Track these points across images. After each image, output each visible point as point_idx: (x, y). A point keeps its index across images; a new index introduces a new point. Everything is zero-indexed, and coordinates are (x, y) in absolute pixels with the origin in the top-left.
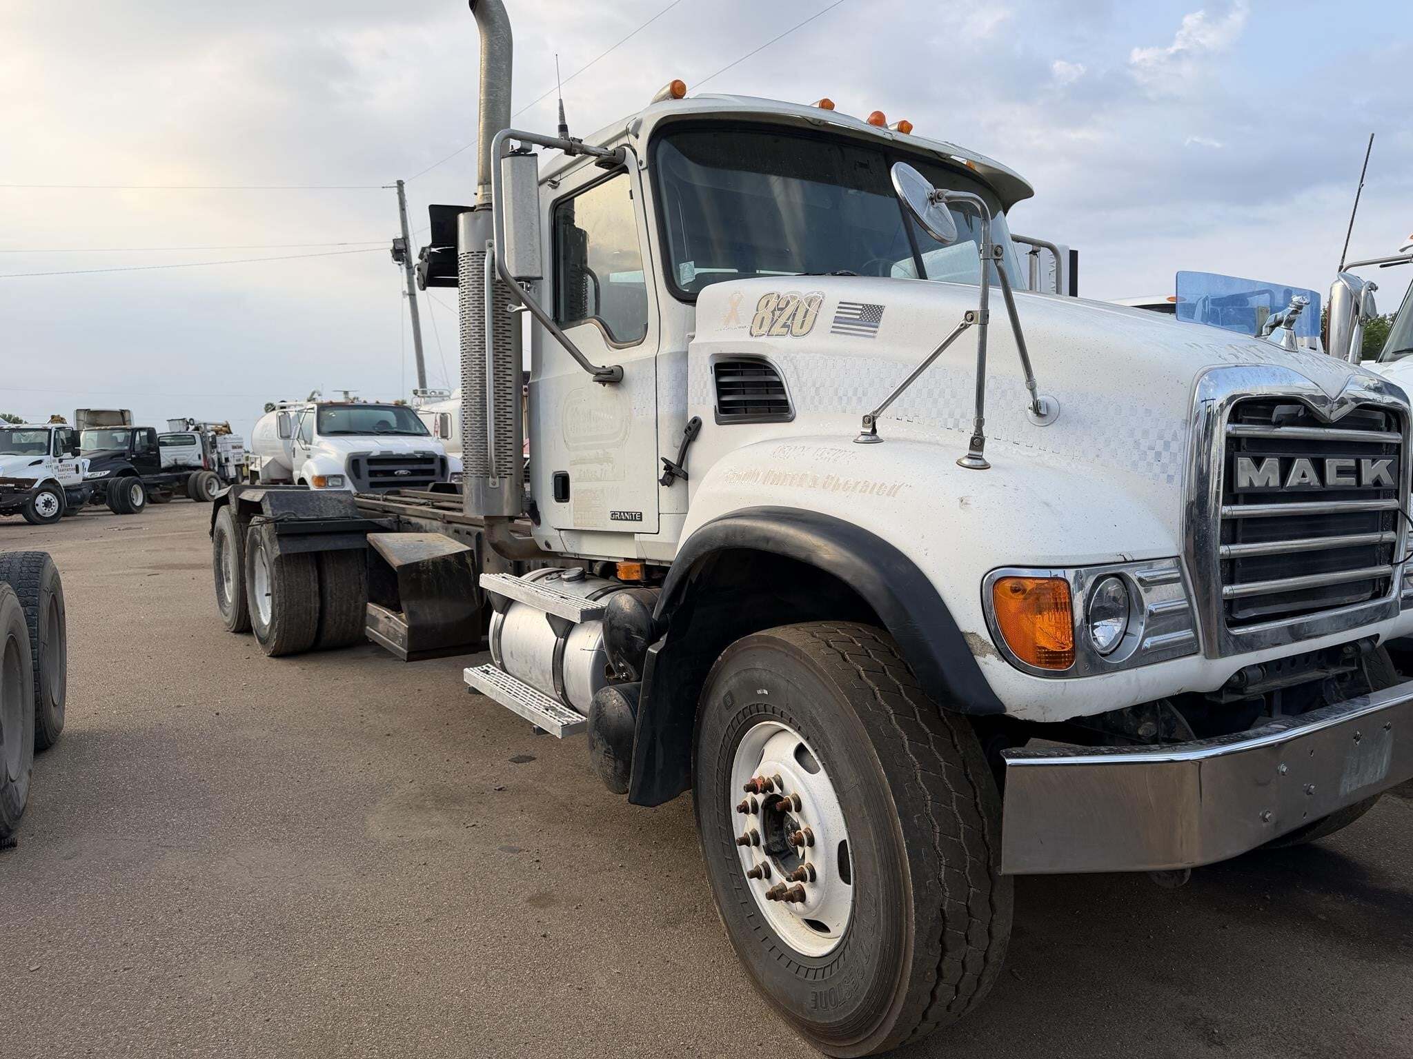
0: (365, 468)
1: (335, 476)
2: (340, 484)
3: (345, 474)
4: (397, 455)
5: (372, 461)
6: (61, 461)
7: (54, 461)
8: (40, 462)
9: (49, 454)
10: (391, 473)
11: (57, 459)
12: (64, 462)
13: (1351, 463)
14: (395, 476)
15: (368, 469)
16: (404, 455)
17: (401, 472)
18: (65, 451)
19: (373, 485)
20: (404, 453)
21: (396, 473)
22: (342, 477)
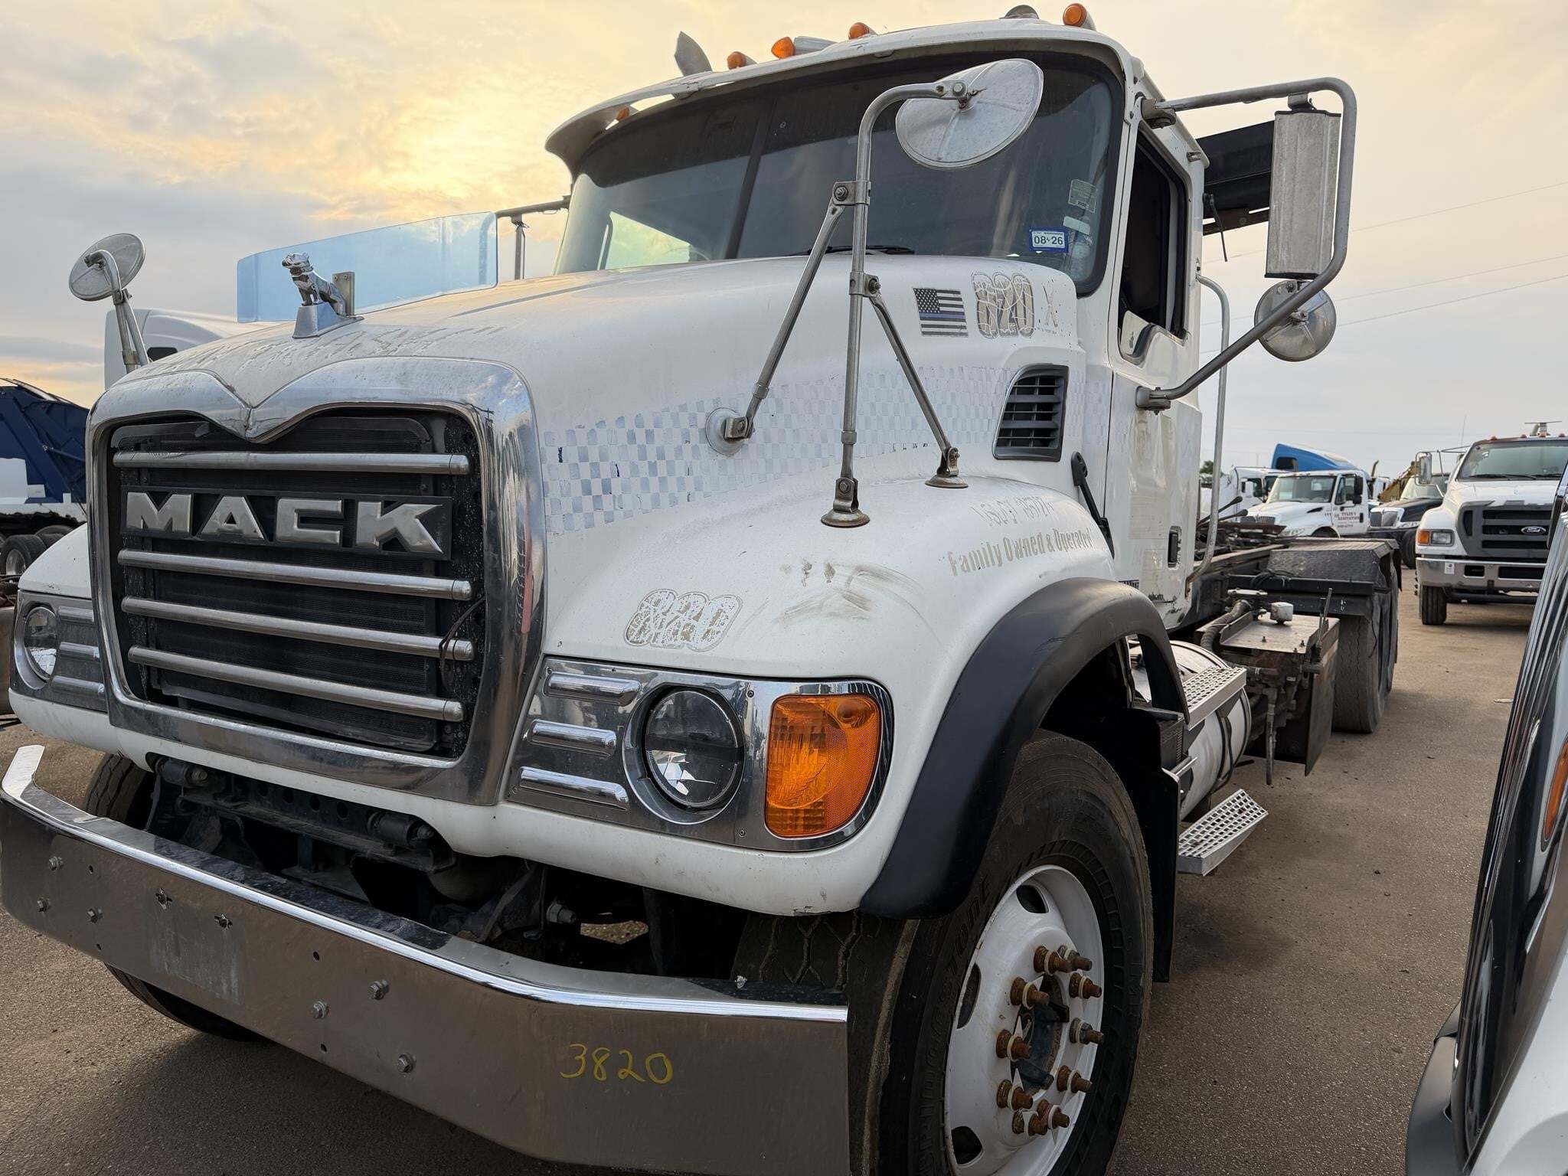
0: (1478, 522)
1: (1442, 531)
2: (1448, 541)
3: (1454, 530)
4: (1529, 506)
5: (1490, 512)
6: (1342, 509)
7: (1335, 509)
8: (1319, 509)
9: (1330, 501)
10: (1516, 530)
11: (1339, 507)
12: (1346, 510)
13: (335, 506)
14: (1522, 534)
15: (1482, 524)
16: (1540, 507)
17: (1534, 529)
18: (1347, 499)
19: (1486, 544)
20: (1541, 503)
21: (1523, 530)
22: (1450, 532)
